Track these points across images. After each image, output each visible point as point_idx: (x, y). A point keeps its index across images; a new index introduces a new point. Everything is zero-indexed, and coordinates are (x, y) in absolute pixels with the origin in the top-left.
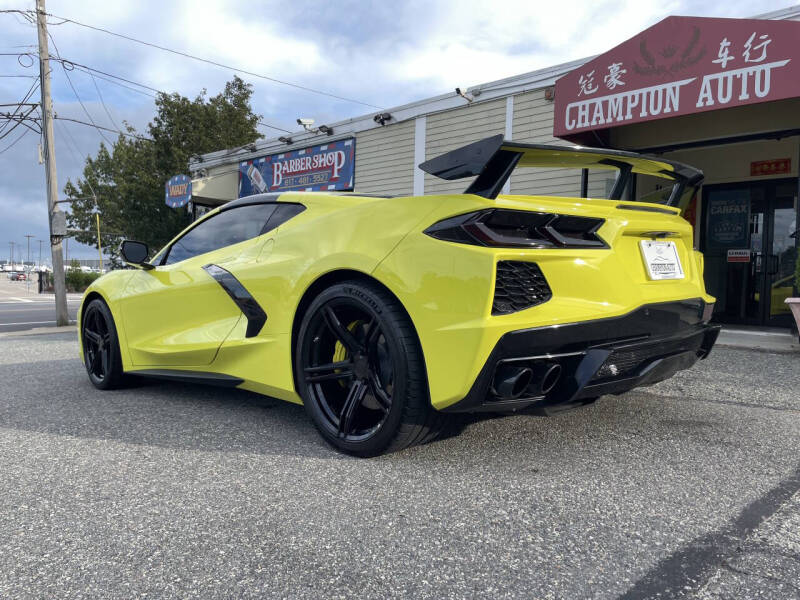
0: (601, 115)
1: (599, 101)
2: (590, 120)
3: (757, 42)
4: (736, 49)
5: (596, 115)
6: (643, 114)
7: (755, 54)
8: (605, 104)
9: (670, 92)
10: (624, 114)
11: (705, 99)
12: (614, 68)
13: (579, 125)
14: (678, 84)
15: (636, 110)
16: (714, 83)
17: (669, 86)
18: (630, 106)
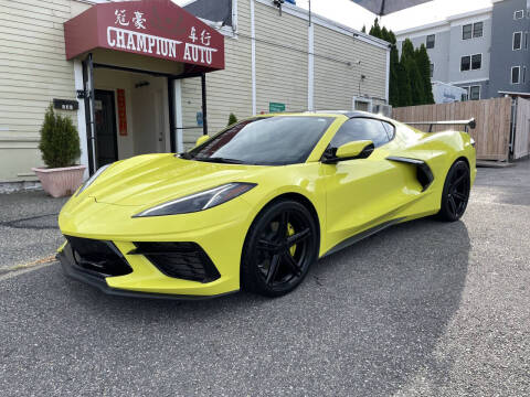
0: (133, 42)
1: (131, 33)
2: (126, 44)
3: (205, 35)
4: (198, 35)
5: (129, 43)
6: (158, 53)
7: (206, 41)
8: (135, 37)
9: (171, 45)
10: (147, 48)
11: (187, 56)
12: (139, 15)
13: (118, 45)
14: (175, 42)
15: (154, 49)
16: (190, 48)
17: (171, 41)
18: (151, 45)
